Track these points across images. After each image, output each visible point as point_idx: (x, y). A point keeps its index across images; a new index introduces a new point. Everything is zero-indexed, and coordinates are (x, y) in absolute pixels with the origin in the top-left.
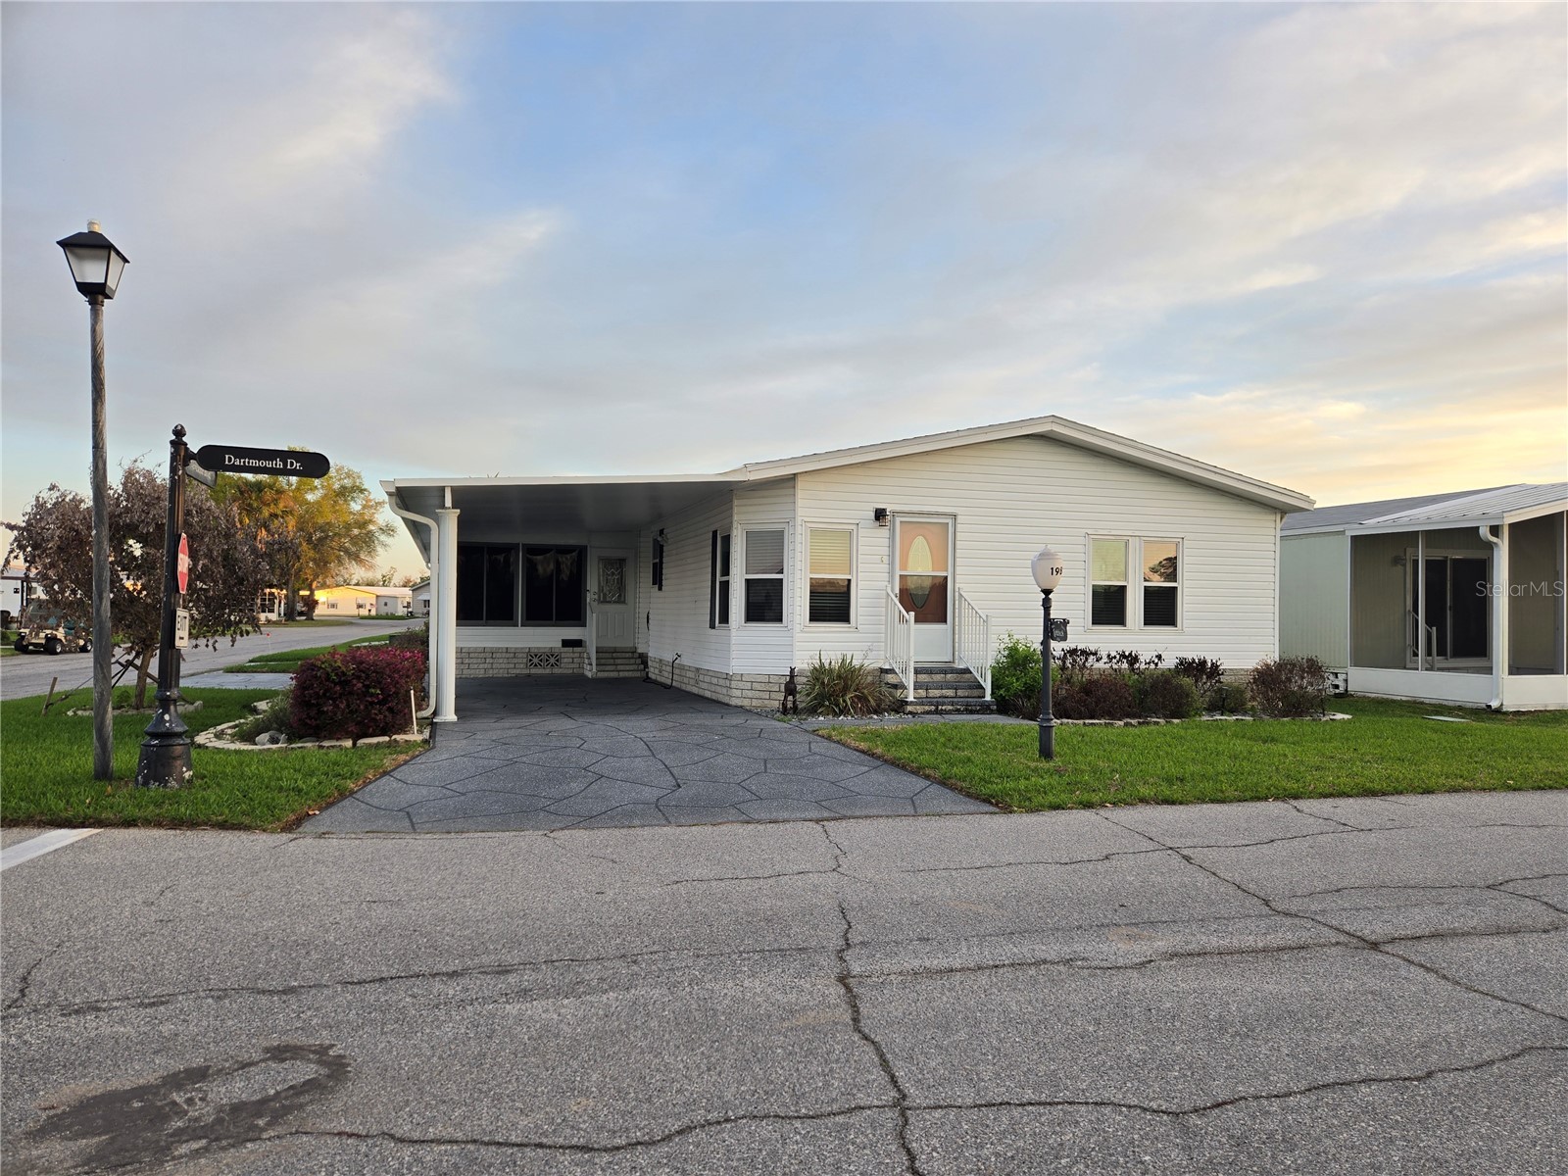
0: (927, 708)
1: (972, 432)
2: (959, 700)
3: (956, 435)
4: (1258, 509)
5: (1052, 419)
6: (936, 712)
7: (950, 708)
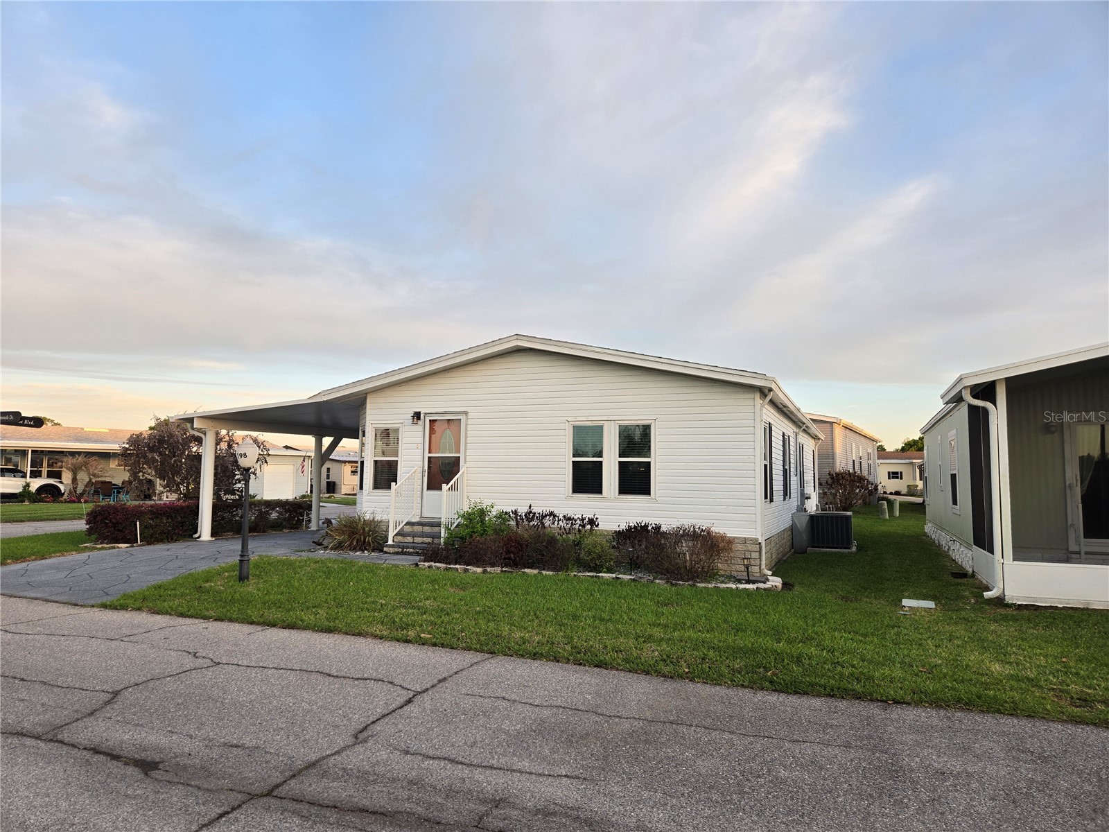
0: (396, 550)
1: (457, 354)
2: (417, 545)
3: (447, 357)
4: (739, 390)
5: (515, 337)
6: (402, 553)
7: (411, 550)
